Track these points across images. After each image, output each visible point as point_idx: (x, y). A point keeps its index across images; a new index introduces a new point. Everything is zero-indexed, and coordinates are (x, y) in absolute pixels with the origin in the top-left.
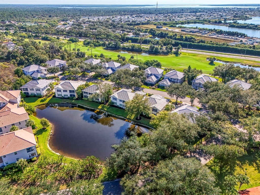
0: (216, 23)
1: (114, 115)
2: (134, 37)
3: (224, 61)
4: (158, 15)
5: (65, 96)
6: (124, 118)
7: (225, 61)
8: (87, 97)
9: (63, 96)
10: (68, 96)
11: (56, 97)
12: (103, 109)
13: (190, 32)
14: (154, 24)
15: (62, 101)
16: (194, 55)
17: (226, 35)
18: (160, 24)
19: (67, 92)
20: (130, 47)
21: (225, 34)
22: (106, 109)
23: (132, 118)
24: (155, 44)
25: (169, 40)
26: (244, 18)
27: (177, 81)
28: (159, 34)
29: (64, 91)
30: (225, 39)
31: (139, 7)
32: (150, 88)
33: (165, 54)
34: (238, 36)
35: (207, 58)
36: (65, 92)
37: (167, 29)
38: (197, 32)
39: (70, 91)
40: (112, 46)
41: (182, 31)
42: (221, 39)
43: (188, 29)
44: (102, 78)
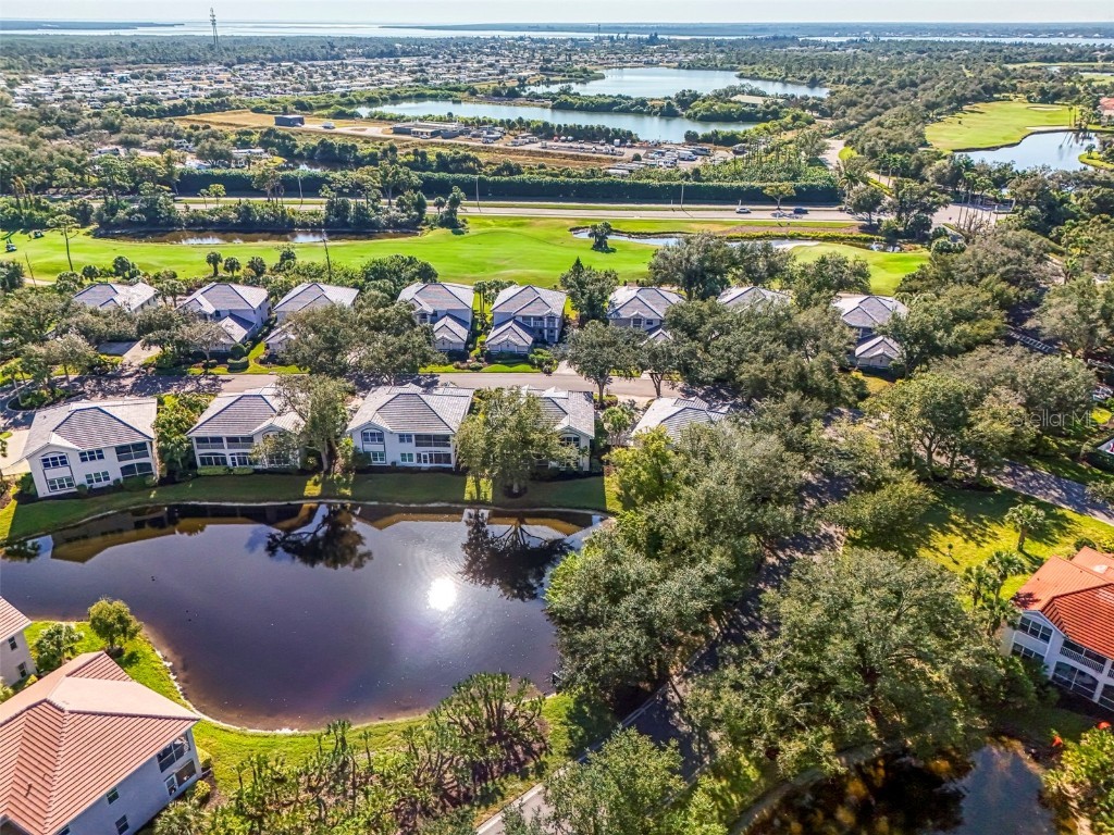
0: (497, 96)
1: (398, 504)
2: (208, 168)
3: (633, 233)
4: (236, 67)
5: (90, 481)
6: (453, 506)
7: (638, 234)
8: (221, 461)
9: (81, 486)
10: (112, 477)
11: (41, 495)
12: (332, 494)
13: (434, 134)
14: (254, 107)
15: (92, 510)
16: (520, 223)
17: (570, 141)
18: (285, 109)
19: (101, 457)
20: (233, 215)
21: (563, 138)
22: (348, 492)
23: (486, 495)
24: (346, 190)
25: (397, 173)
26: (581, 77)
27: (548, 324)
28: (315, 148)
29: (84, 460)
30: (578, 156)
31: (113, 32)
32: (458, 367)
33: (406, 230)
34: (610, 141)
35: (571, 230)
36: (93, 458)
37: (325, 127)
38: (461, 133)
39: (122, 451)
40: (135, 218)
41: (397, 131)
42: (566, 156)
43: (418, 122)
44: (205, 367)
